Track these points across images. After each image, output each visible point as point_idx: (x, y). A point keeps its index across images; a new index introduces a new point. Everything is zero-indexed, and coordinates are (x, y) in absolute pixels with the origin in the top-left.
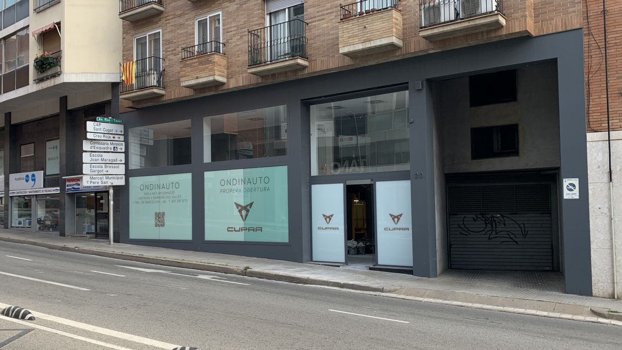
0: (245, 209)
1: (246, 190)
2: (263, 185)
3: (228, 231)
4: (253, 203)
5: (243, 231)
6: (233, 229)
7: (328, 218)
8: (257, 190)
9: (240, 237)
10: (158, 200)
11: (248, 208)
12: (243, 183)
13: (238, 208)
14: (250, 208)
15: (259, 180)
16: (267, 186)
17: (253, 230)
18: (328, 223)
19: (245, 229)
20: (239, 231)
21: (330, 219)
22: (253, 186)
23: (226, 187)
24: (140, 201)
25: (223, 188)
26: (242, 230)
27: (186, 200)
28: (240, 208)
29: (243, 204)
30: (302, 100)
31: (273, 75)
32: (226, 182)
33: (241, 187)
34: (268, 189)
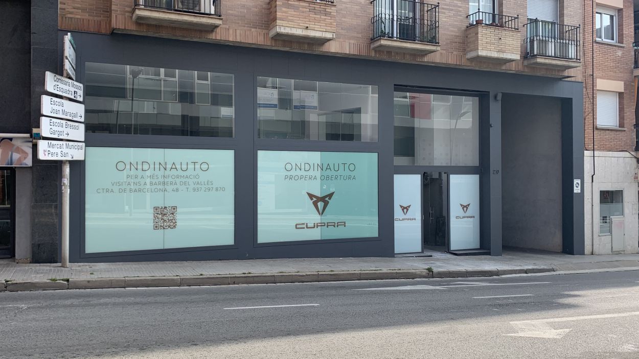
0: (322, 201)
1: (324, 178)
2: (347, 173)
3: (296, 228)
4: (333, 193)
5: (319, 227)
6: (305, 226)
7: (405, 209)
8: (339, 178)
9: (315, 235)
10: (161, 187)
11: (327, 199)
12: (319, 169)
13: (312, 199)
14: (330, 199)
15: (342, 167)
16: (352, 174)
17: (334, 226)
18: (405, 214)
19: (322, 225)
20: (314, 227)
21: (407, 210)
22: (334, 173)
23: (293, 173)
24: (116, 188)
25: (289, 174)
26: (317, 226)
27: (223, 189)
28: (315, 199)
29: (318, 194)
30: (395, 85)
31: (389, 53)
32: (294, 167)
33: (318, 173)
34: (354, 178)
